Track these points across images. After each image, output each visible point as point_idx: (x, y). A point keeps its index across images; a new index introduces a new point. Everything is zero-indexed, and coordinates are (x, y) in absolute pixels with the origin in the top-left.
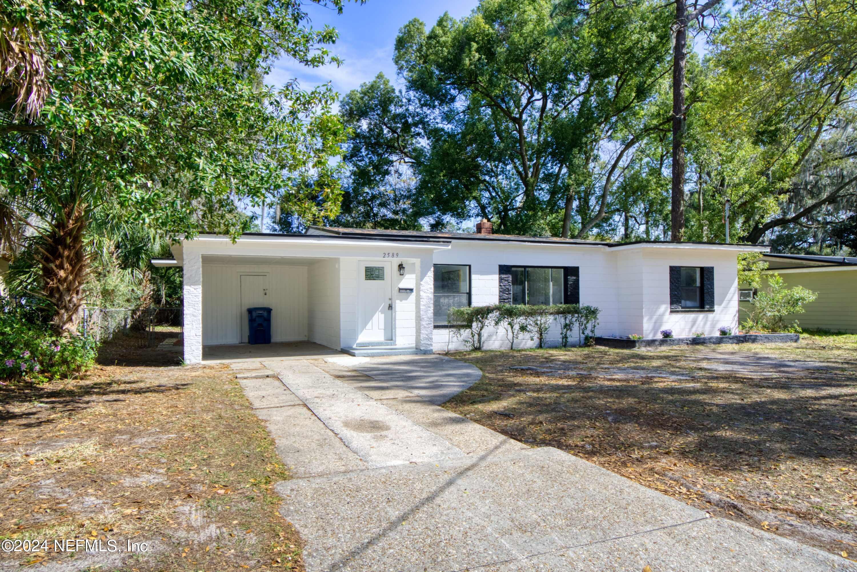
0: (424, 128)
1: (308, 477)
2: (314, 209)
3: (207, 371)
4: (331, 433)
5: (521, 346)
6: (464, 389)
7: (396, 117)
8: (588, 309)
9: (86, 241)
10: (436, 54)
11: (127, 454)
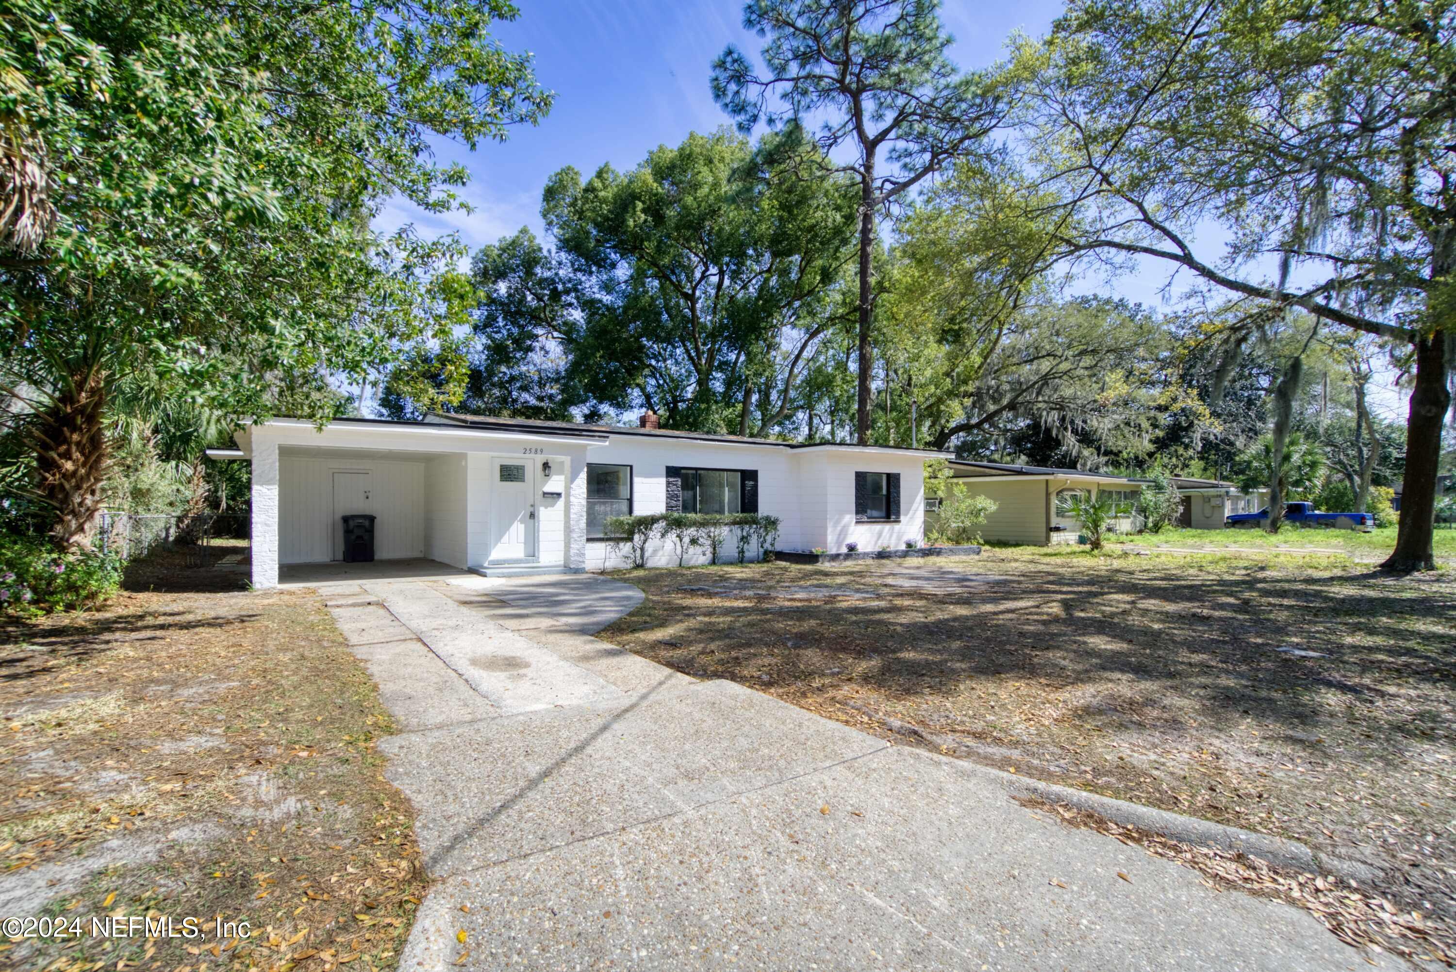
0: (577, 298)
1: (423, 729)
2: (432, 391)
3: (286, 597)
4: (454, 674)
5: (692, 563)
6: (623, 615)
7: (542, 282)
8: (767, 519)
9: (106, 422)
10: (594, 210)
11: (166, 710)
